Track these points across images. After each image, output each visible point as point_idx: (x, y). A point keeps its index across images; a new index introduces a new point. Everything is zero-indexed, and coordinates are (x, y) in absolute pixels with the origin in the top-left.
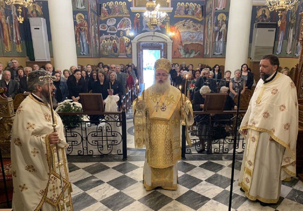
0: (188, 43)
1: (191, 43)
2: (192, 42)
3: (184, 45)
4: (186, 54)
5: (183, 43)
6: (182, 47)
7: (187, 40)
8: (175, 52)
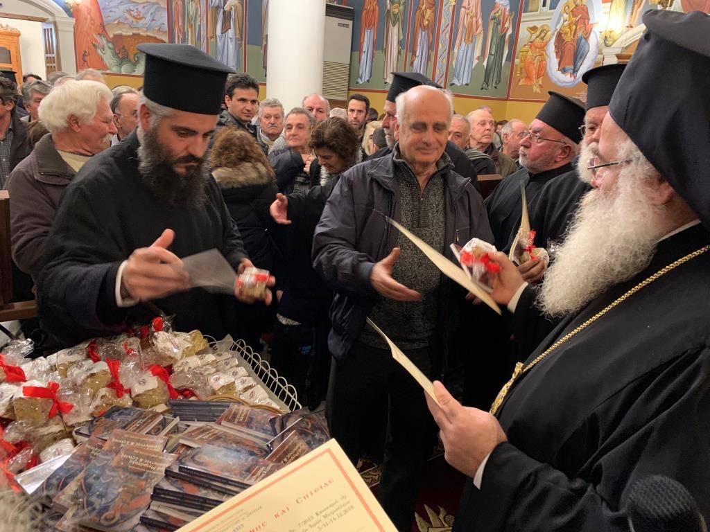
0: (124, 34)
1: (134, 34)
2: (136, 32)
3: (111, 36)
4: (120, 65)
5: (107, 28)
6: (108, 42)
7: (119, 22)
8: (84, 55)
